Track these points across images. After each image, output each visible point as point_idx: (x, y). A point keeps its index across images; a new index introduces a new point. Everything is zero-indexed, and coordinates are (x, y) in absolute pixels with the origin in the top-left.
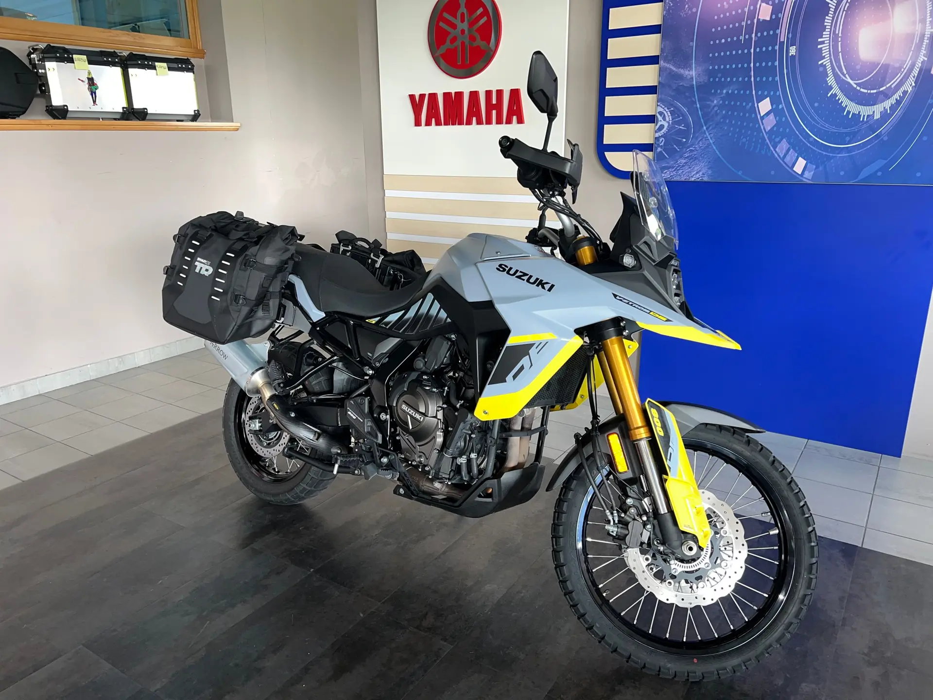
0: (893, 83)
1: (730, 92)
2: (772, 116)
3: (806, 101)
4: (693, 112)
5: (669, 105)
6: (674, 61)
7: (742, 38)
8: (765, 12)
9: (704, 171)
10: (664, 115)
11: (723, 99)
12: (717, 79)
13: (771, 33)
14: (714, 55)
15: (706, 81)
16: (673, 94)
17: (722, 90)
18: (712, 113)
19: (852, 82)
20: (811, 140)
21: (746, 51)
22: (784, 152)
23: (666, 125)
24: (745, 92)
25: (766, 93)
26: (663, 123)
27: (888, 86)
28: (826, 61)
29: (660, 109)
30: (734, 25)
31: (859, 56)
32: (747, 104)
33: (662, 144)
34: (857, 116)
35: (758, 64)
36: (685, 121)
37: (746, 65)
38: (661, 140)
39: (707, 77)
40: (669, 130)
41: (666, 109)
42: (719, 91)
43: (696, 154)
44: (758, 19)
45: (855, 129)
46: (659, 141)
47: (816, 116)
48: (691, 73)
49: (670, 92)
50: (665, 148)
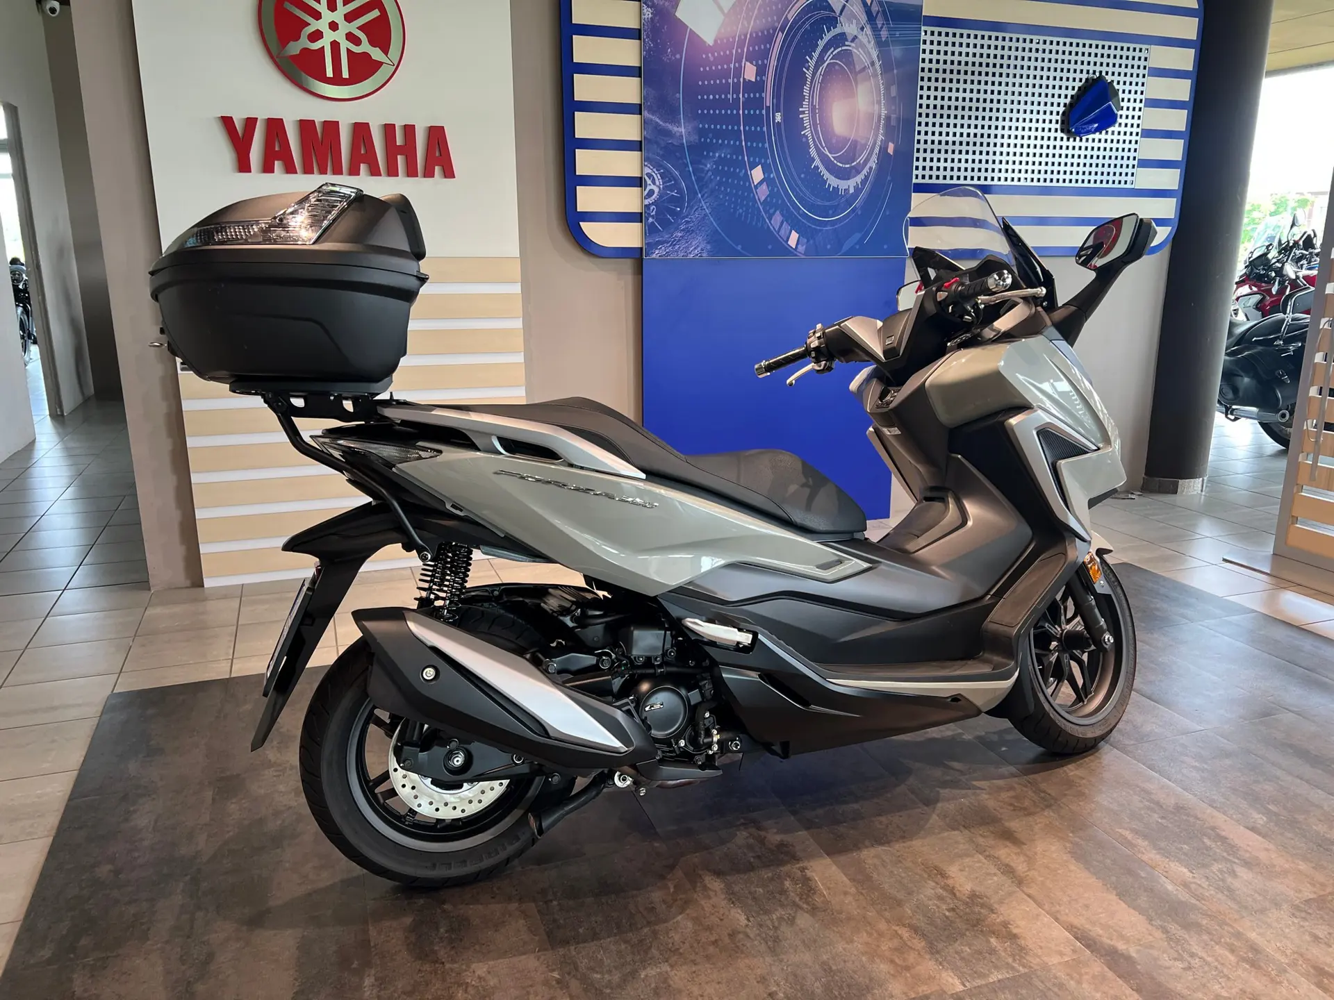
0: (861, 159)
1: (723, 155)
2: (764, 186)
3: (793, 170)
4: (687, 177)
5: (658, 166)
6: (660, 114)
7: (730, 96)
8: (750, 73)
9: (702, 246)
10: (654, 179)
11: (715, 163)
12: (708, 140)
13: (757, 95)
14: (703, 112)
15: (697, 141)
16: (661, 153)
17: (714, 153)
18: (707, 178)
19: (830, 155)
20: (800, 212)
21: (735, 112)
22: (779, 224)
23: (656, 190)
24: (737, 158)
25: (757, 160)
26: (653, 187)
27: (858, 161)
28: (807, 132)
29: (647, 170)
30: (721, 81)
31: (833, 129)
32: (740, 171)
33: (654, 213)
34: (836, 189)
35: (747, 128)
36: (676, 186)
37: (736, 128)
38: (652, 208)
39: (697, 137)
40: (661, 195)
41: (655, 170)
42: (711, 154)
44: (744, 79)
45: (834, 203)
46: (649, 209)
47: (804, 189)
48: (680, 129)
49: (659, 151)
50: (657, 217)
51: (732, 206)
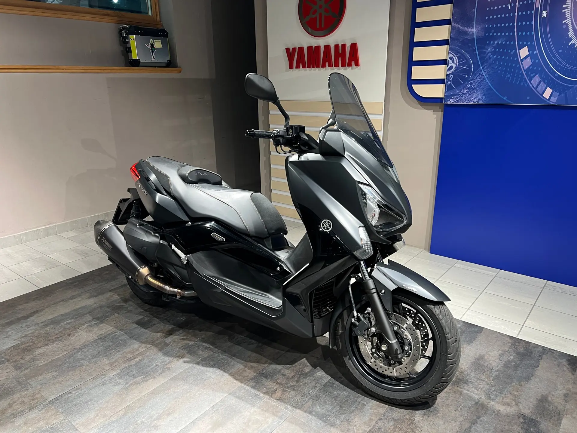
1: (500, 42)
2: (529, 59)
3: (553, 48)
4: (473, 57)
5: (456, 52)
6: (461, 23)
7: (509, 6)
9: (480, 97)
11: (495, 48)
12: (491, 34)
13: (530, 2)
14: (489, 18)
15: (483, 35)
16: (460, 45)
17: (494, 41)
18: (487, 57)
20: (556, 75)
21: (512, 14)
22: (537, 83)
23: (454, 66)
24: (510, 43)
25: (525, 43)
28: (568, 21)
32: (511, 51)
35: (520, 24)
36: (467, 63)
37: (511, 24)
39: (484, 33)
41: (455, 55)
42: (492, 42)
43: (474, 86)
47: (560, 60)
48: (473, 30)
49: (458, 43)
50: (453, 82)
51: (503, 73)
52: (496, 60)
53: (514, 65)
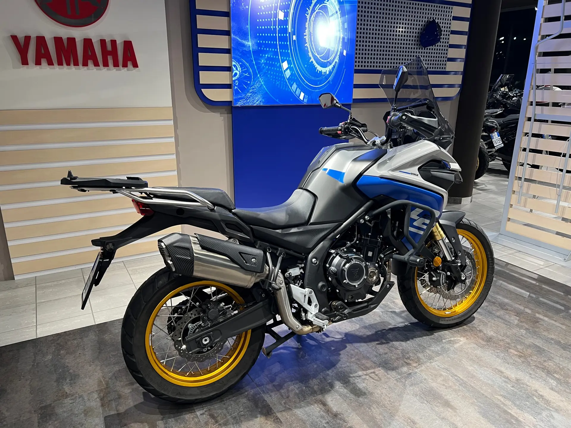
1: (269, 56)
2: (288, 70)
3: (302, 63)
5: (239, 61)
6: (239, 36)
7: (272, 27)
8: (281, 16)
9: (260, 100)
12: (262, 49)
13: (285, 27)
14: (259, 34)
17: (265, 55)
18: (262, 67)
19: (318, 56)
20: (305, 83)
21: (274, 35)
22: (295, 89)
23: (238, 73)
24: (276, 57)
25: (285, 58)
26: (236, 71)
27: (330, 59)
28: (308, 45)
29: (233, 63)
30: (267, 20)
31: (319, 44)
32: (277, 64)
33: (237, 84)
34: (321, 72)
35: (280, 43)
36: (247, 71)
37: (275, 42)
39: (257, 47)
40: (240, 76)
41: (237, 63)
43: (255, 91)
44: (278, 19)
45: (320, 79)
46: (235, 82)
47: (306, 72)
48: (249, 43)
49: (239, 54)
50: (238, 86)
51: (274, 80)
52: (268, 70)
53: (280, 75)
